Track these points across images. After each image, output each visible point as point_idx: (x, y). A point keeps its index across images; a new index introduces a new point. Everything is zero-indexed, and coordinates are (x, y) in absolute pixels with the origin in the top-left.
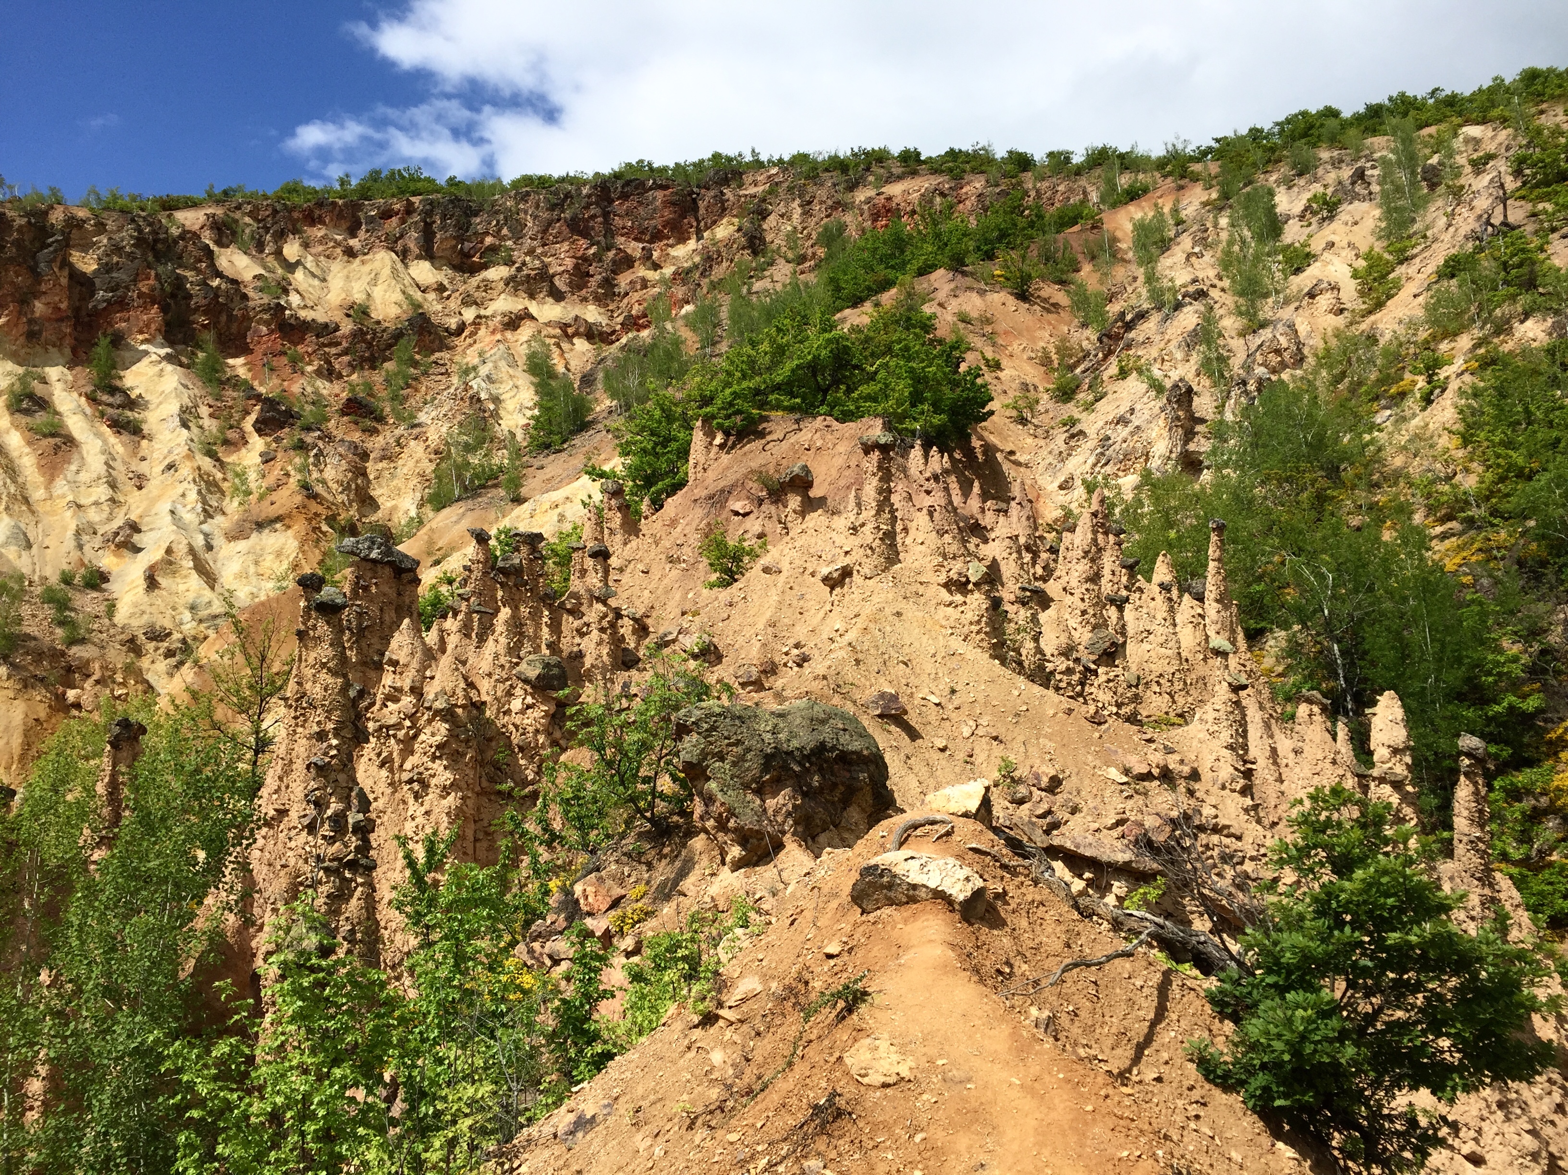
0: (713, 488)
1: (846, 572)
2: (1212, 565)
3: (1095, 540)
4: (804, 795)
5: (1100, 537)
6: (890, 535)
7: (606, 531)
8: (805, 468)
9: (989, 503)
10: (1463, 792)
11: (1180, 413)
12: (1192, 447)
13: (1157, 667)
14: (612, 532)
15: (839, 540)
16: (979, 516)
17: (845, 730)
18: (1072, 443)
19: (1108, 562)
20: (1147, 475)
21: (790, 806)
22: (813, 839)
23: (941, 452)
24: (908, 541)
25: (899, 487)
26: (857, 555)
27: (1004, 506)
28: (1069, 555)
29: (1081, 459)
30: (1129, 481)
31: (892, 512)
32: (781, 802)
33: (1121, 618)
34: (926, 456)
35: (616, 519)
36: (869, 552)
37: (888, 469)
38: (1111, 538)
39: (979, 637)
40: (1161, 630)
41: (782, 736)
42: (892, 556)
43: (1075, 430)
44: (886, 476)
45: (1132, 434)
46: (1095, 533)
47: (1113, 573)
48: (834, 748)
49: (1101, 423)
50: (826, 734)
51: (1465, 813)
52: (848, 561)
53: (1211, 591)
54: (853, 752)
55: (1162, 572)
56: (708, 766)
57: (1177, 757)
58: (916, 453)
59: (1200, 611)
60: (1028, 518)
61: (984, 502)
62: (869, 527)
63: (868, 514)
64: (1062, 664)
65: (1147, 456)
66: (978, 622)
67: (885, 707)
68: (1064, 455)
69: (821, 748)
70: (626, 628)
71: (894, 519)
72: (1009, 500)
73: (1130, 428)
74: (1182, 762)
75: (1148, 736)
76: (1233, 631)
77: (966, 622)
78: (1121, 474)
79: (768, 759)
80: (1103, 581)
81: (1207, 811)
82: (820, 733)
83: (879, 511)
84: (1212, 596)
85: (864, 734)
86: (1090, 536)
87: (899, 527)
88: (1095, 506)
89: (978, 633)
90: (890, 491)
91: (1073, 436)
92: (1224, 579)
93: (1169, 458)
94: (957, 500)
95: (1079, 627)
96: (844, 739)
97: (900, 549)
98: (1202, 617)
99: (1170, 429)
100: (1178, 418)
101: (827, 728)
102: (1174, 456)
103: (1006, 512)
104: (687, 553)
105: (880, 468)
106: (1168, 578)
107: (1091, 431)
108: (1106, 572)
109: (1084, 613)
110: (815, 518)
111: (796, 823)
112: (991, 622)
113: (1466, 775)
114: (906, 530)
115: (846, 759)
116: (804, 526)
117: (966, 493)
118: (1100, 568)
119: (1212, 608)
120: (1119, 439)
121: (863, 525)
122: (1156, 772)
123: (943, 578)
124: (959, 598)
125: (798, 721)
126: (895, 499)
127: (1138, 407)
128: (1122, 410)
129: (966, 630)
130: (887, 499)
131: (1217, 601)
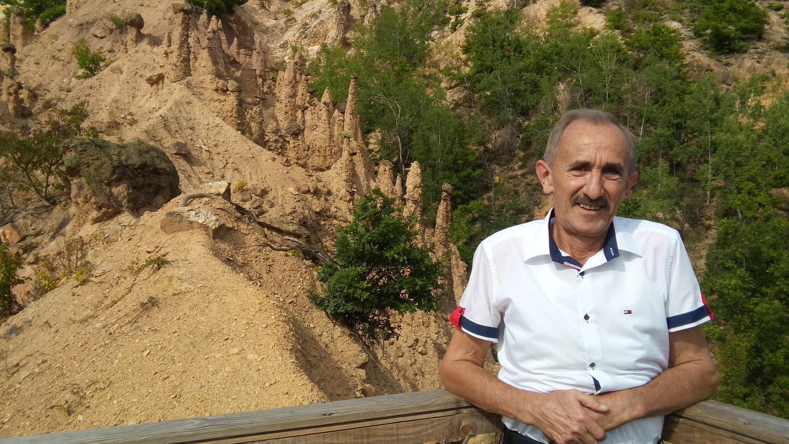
0: (82, 20)
1: (161, 77)
2: (350, 96)
3: (295, 77)
4: (134, 188)
5: (298, 76)
6: (186, 60)
7: (11, 36)
8: (139, 16)
9: (242, 50)
10: (442, 207)
11: (344, 17)
12: (348, 35)
13: (319, 143)
14: (15, 38)
15: (158, 59)
16: (236, 57)
17: (157, 157)
18: (288, 24)
19: (301, 89)
20: (324, 47)
21: (126, 193)
22: (137, 210)
23: (218, 19)
24: (196, 65)
25: (193, 34)
26: (168, 68)
27: (249, 52)
28: (282, 82)
29: (292, 33)
30: (315, 49)
31: (189, 48)
32: (121, 190)
33: (303, 117)
34: (209, 19)
35: (18, 30)
36: (174, 67)
37: (188, 24)
38: (303, 77)
39: (231, 119)
40: (323, 125)
41: (123, 158)
42: (187, 72)
43: (290, 18)
44: (186, 27)
45: (319, 24)
46: (295, 72)
47: (303, 95)
48: (151, 165)
49: (304, 16)
50: (147, 158)
51: (441, 217)
52: (161, 71)
53: (348, 109)
54: (161, 169)
55: (326, 97)
56: (80, 170)
57: (322, 184)
58: (204, 17)
59: (342, 118)
60: (262, 61)
61: (239, 49)
62: (176, 54)
63: (175, 47)
64: (273, 138)
65: (325, 36)
66: (232, 111)
67: (178, 150)
68: (284, 30)
69: (144, 166)
70: (24, 94)
71: (189, 52)
72: (252, 50)
73: (318, 21)
74: (324, 186)
75: (310, 174)
76: (356, 129)
77: (225, 111)
78: (311, 44)
79: (115, 169)
80: (297, 98)
81: (333, 209)
82: (144, 158)
83: (181, 47)
84: (349, 112)
85: (167, 160)
86: (292, 74)
87: (192, 56)
88: (296, 59)
89: (231, 116)
90: (188, 36)
91: (289, 20)
92: (355, 104)
93: (336, 40)
94: (224, 46)
95: (283, 120)
96: (157, 161)
97: (192, 68)
98: (343, 121)
99: (338, 25)
100: (342, 19)
101: (148, 156)
102: (338, 38)
103: (251, 56)
104: (64, 55)
105: (183, 22)
106: (328, 101)
107: (299, 19)
108: (299, 94)
109: (286, 113)
110: (144, 45)
111: (129, 201)
112: (238, 112)
113: (444, 200)
114: (196, 58)
115: (156, 172)
116: (136, 49)
117: (230, 43)
118: (296, 92)
119: (348, 117)
120: (312, 26)
121: (171, 52)
122: (312, 190)
123: (214, 87)
124: (222, 98)
125: (132, 151)
126: (190, 40)
127: (323, 10)
128: (315, 11)
129: (225, 115)
130: (186, 40)
131: (351, 114)
